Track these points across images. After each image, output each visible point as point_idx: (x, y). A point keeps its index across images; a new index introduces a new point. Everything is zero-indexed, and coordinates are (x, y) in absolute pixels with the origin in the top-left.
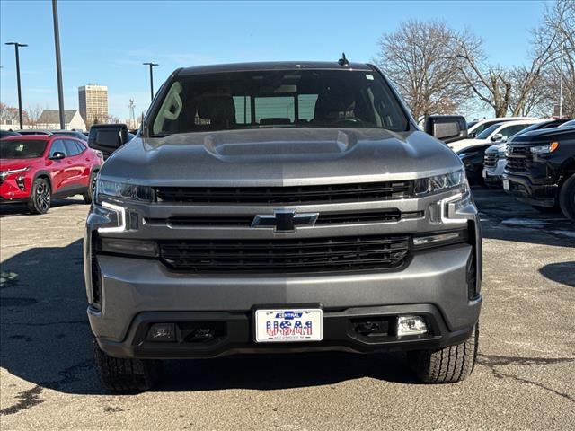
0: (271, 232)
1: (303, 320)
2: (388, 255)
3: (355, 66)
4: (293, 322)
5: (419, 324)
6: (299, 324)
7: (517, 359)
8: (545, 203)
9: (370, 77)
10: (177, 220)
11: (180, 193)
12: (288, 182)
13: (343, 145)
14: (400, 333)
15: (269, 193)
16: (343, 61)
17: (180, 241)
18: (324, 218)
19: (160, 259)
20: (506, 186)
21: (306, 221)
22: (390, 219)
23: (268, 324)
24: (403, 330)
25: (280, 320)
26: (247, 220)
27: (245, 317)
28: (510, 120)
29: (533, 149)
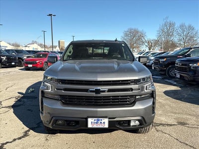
0: (94, 94)
1: (103, 121)
2: (129, 101)
3: (119, 41)
4: (99, 122)
5: (137, 122)
6: (101, 123)
7: (162, 124)
8: (163, 73)
9: (123, 45)
10: (65, 90)
11: (67, 82)
12: (99, 79)
13: (116, 66)
14: (131, 125)
15: (93, 82)
16: (116, 40)
17: (66, 96)
18: (110, 91)
19: (60, 100)
20: (153, 68)
21: (104, 91)
22: (129, 91)
23: (92, 122)
24: (132, 124)
25: (95, 121)
26: (86, 90)
27: (85, 120)
28: (152, 51)
29: (160, 60)
